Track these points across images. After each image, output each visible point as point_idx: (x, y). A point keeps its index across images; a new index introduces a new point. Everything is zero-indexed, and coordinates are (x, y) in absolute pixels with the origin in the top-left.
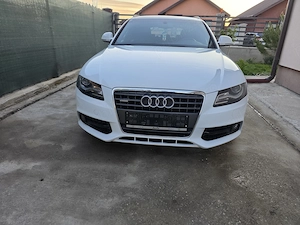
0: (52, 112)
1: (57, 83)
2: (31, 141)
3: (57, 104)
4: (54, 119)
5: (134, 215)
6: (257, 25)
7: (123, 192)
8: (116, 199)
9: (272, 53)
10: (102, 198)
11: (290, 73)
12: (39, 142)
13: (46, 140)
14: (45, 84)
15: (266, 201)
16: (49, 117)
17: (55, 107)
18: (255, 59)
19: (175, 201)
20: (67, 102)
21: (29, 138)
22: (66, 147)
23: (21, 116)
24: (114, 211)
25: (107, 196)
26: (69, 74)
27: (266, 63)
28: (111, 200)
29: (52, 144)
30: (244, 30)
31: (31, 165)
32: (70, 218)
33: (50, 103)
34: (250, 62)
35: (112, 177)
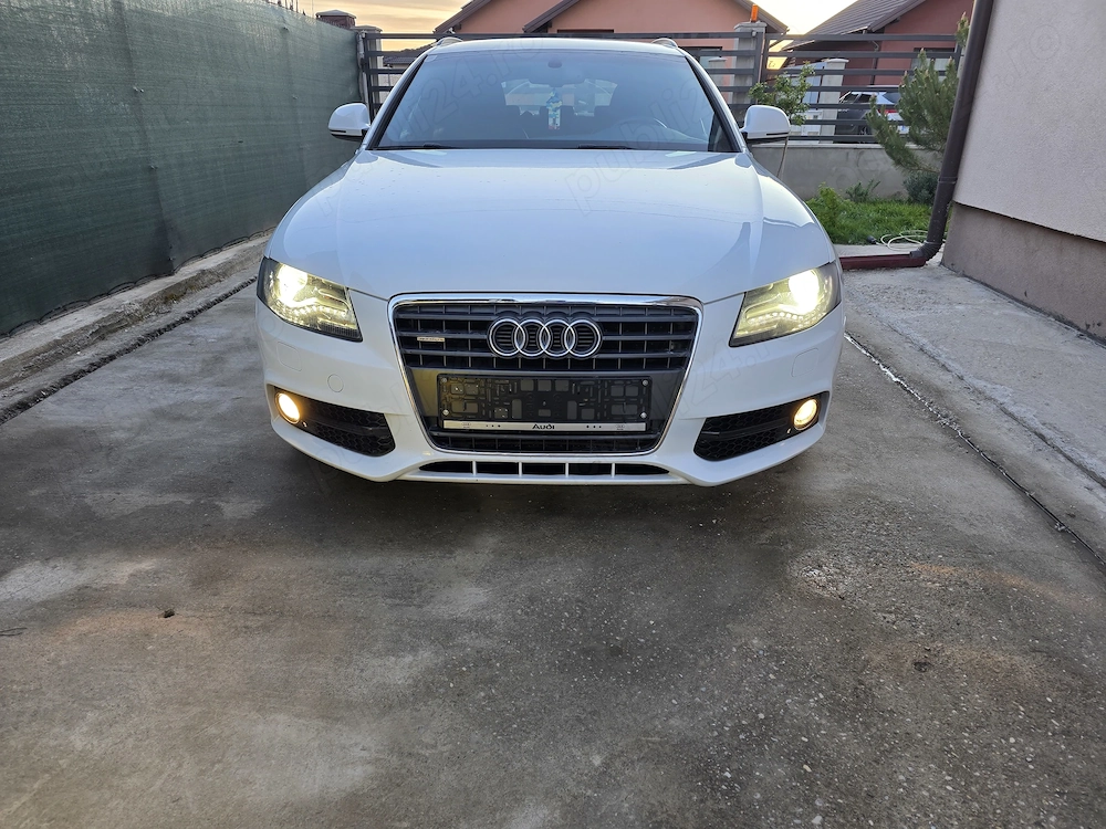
0: (168, 397)
1: (169, 297)
2: (107, 495)
3: (180, 368)
4: (178, 418)
5: (489, 697)
6: (884, 65)
7: (445, 633)
8: (426, 656)
9: (930, 160)
10: (378, 655)
11: (993, 230)
12: (137, 498)
13: (162, 489)
14: (129, 299)
15: (902, 632)
16: (160, 414)
17: (174, 379)
18: (875, 184)
19: (616, 651)
20: (219, 359)
21: (98, 486)
22: (235, 508)
23: (56, 413)
24: (424, 690)
25: (396, 647)
26: (212, 262)
27: (914, 198)
28: (409, 659)
29: (186, 500)
30: (837, 81)
31: (122, 571)
32: (281, 717)
33: (158, 367)
34: (859, 196)
35: (407, 591)
